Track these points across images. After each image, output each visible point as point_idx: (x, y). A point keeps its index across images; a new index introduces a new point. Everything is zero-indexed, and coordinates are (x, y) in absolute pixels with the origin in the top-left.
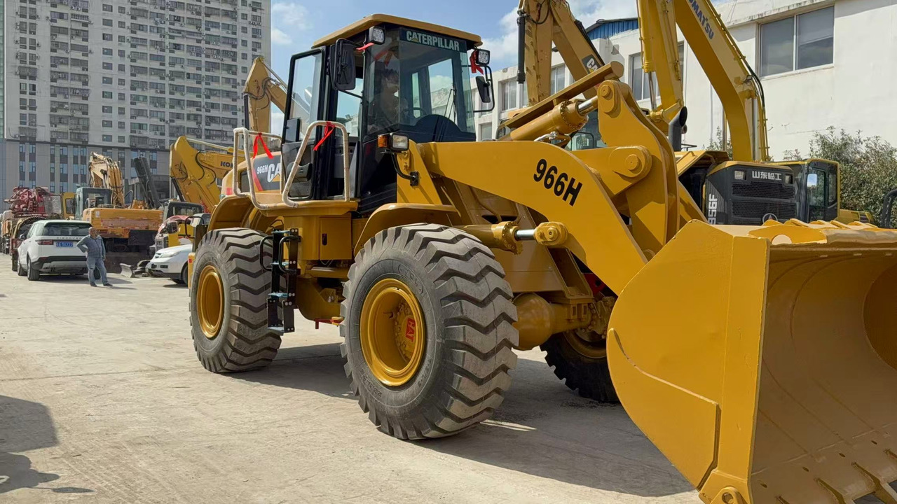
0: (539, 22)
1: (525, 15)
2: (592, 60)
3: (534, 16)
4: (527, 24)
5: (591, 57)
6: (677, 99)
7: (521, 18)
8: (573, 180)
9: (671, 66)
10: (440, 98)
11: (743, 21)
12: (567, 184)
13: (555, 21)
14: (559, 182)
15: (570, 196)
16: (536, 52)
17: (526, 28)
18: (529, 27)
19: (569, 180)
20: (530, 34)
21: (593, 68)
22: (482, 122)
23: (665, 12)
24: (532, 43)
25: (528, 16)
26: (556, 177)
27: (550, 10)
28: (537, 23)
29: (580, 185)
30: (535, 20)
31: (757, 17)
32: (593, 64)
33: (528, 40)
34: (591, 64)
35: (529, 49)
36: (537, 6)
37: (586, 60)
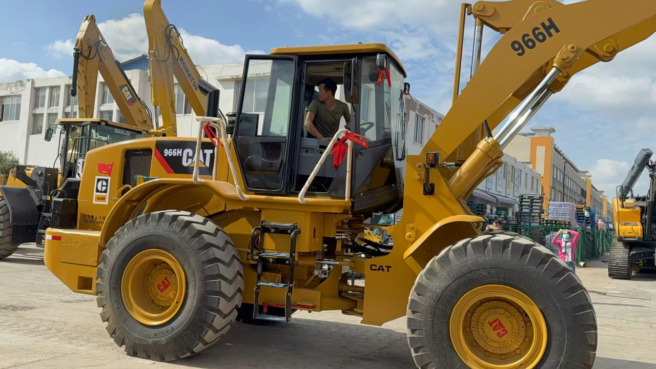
0: (89, 58)
1: (79, 52)
2: (126, 87)
3: (86, 54)
4: (81, 58)
5: (126, 85)
6: (172, 123)
7: (76, 53)
8: (543, 24)
9: (169, 103)
10: (16, 89)
11: (227, 78)
12: (542, 30)
13: (101, 60)
14: (536, 36)
15: (552, 31)
16: (86, 77)
17: (80, 60)
18: (82, 60)
19: (541, 27)
20: (82, 65)
21: (127, 93)
22: (50, 112)
23: (167, 72)
24: (83, 71)
25: (81, 53)
26: (532, 37)
27: (97, 51)
28: (87, 58)
29: (550, 20)
30: (86, 56)
31: (235, 77)
32: (127, 90)
33: (80, 68)
34: (125, 90)
35: (80, 74)
36: (89, 47)
37: (122, 87)
